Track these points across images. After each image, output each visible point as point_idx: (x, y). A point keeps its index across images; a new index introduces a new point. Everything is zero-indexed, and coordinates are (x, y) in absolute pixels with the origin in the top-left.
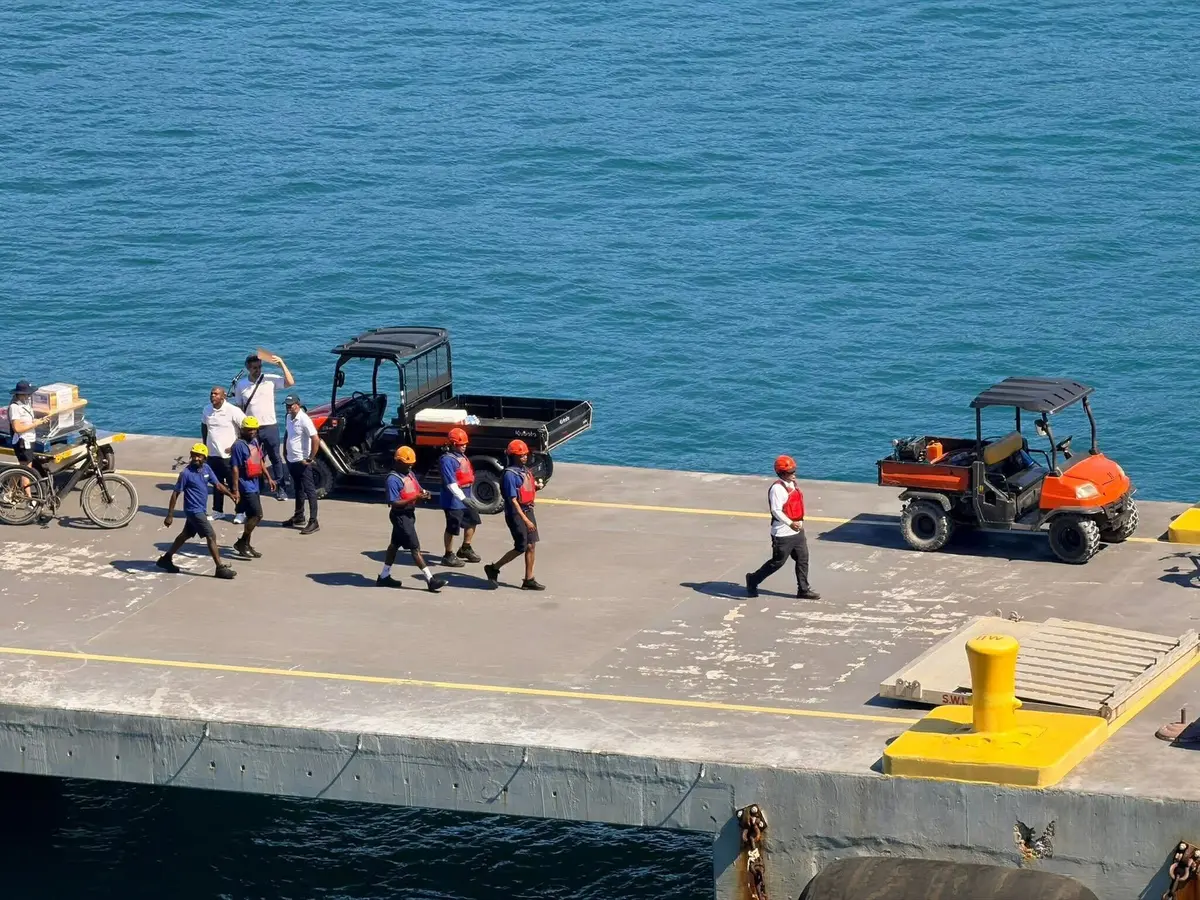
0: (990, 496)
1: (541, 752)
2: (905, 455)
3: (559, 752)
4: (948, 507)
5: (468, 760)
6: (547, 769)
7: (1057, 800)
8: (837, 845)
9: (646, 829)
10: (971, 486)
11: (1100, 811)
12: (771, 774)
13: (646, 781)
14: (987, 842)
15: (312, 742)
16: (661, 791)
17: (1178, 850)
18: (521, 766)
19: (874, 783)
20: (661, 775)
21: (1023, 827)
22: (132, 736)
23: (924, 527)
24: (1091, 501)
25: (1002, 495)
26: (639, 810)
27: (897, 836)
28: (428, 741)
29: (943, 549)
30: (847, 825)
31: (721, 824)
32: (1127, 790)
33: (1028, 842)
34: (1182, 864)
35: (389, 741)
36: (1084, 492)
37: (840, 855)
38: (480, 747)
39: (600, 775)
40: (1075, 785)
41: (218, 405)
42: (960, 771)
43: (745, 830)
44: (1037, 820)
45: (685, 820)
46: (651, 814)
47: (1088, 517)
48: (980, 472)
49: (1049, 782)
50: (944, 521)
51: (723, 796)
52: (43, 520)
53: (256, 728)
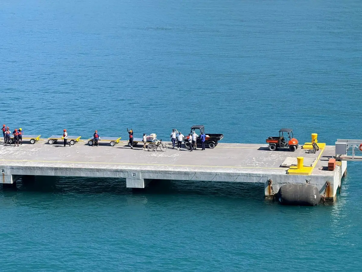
0: (282, 143)
1: (242, 174)
2: (270, 138)
3: (244, 174)
4: (276, 145)
5: (232, 175)
6: (242, 176)
7: (311, 177)
8: (281, 184)
9: (256, 183)
10: (279, 142)
11: (317, 178)
12: (273, 175)
13: (256, 177)
14: (301, 182)
15: (210, 174)
16: (258, 178)
17: (327, 182)
18: (239, 176)
19: (287, 175)
20: (258, 176)
21: (306, 180)
22: (186, 174)
23: (272, 148)
24: (295, 144)
25: (283, 143)
26: (255, 180)
27: (289, 182)
28: (226, 173)
29: (275, 151)
30: (283, 181)
31: (266, 182)
32: (320, 175)
33: (307, 182)
34: (328, 184)
35: (221, 173)
36: (294, 142)
37: (282, 185)
38: (233, 173)
39: (250, 176)
40: (313, 175)
41: (180, 134)
42: (298, 173)
43: (269, 182)
44: (308, 179)
45: (261, 181)
46: (256, 181)
47: (295, 146)
48: (280, 141)
49: (310, 175)
50: (275, 147)
51: (266, 178)
52: (154, 151)
53: (203, 172)
